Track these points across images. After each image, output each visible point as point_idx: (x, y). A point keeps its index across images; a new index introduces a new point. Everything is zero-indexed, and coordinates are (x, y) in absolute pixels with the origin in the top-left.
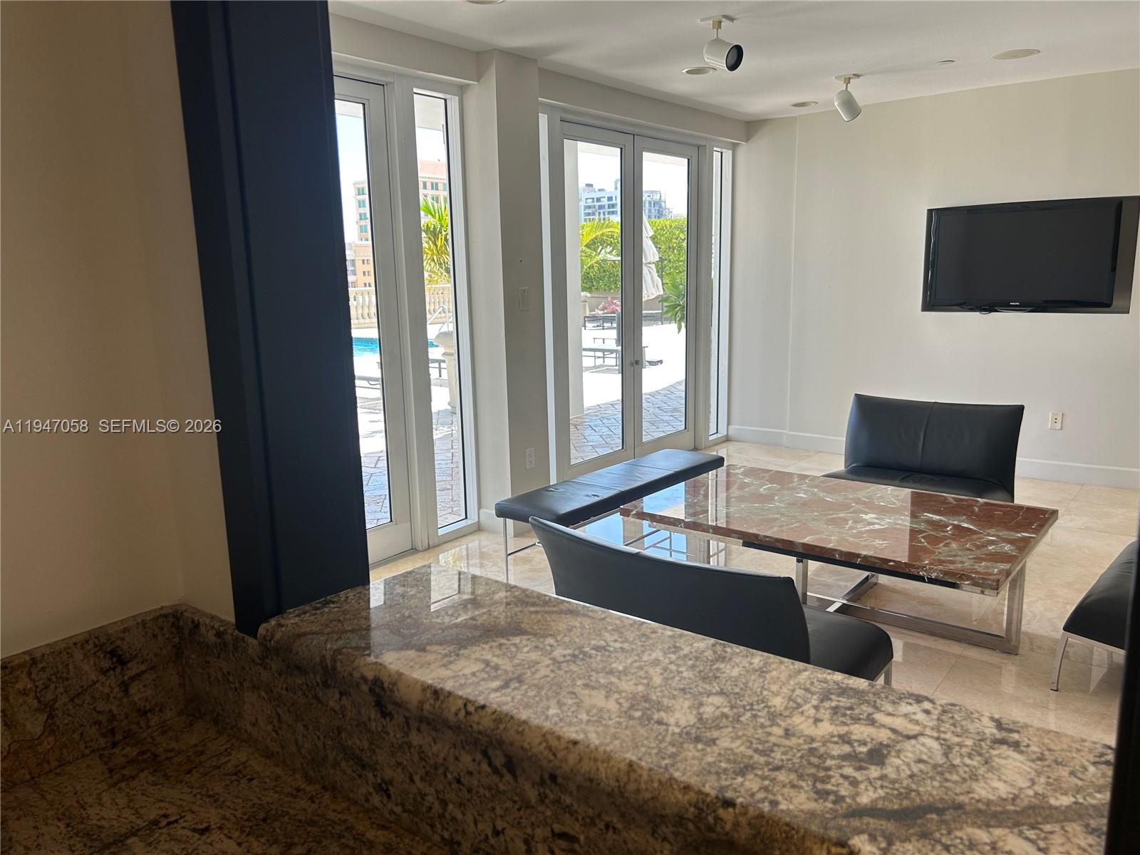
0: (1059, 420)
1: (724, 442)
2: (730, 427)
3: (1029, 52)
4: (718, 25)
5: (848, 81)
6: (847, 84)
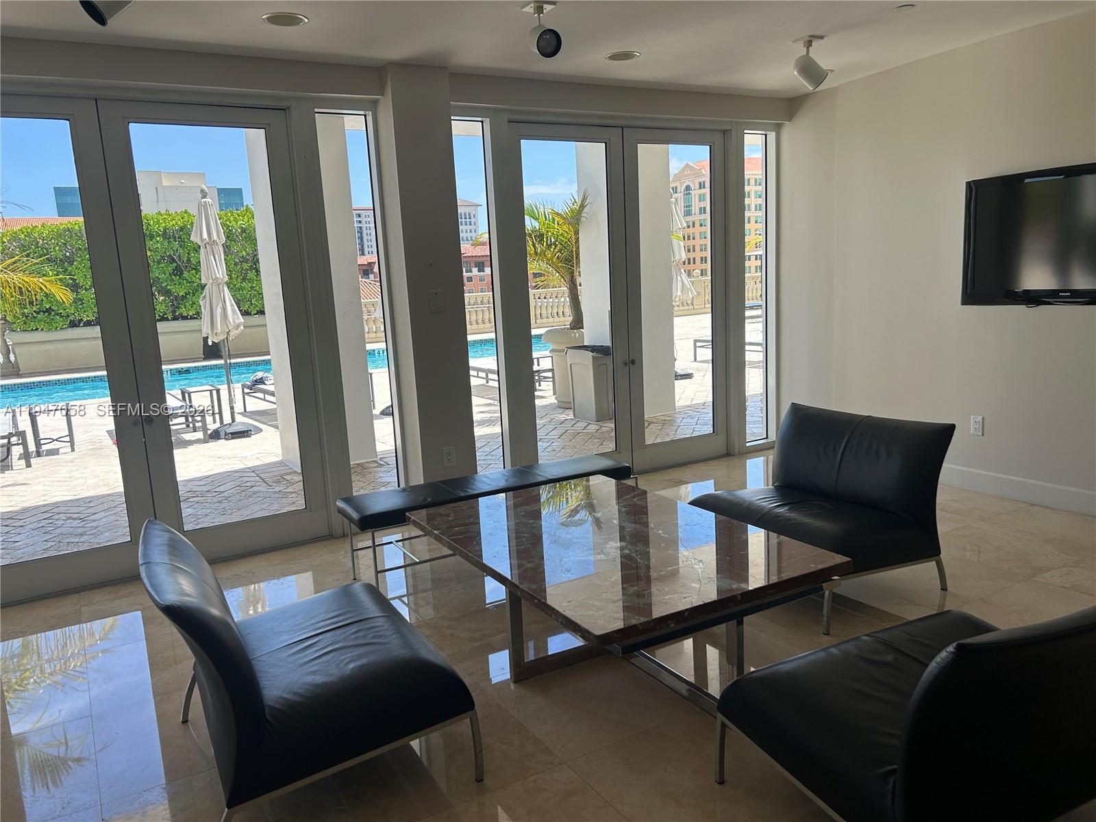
4: (540, 9)
5: (809, 44)
6: (808, 48)
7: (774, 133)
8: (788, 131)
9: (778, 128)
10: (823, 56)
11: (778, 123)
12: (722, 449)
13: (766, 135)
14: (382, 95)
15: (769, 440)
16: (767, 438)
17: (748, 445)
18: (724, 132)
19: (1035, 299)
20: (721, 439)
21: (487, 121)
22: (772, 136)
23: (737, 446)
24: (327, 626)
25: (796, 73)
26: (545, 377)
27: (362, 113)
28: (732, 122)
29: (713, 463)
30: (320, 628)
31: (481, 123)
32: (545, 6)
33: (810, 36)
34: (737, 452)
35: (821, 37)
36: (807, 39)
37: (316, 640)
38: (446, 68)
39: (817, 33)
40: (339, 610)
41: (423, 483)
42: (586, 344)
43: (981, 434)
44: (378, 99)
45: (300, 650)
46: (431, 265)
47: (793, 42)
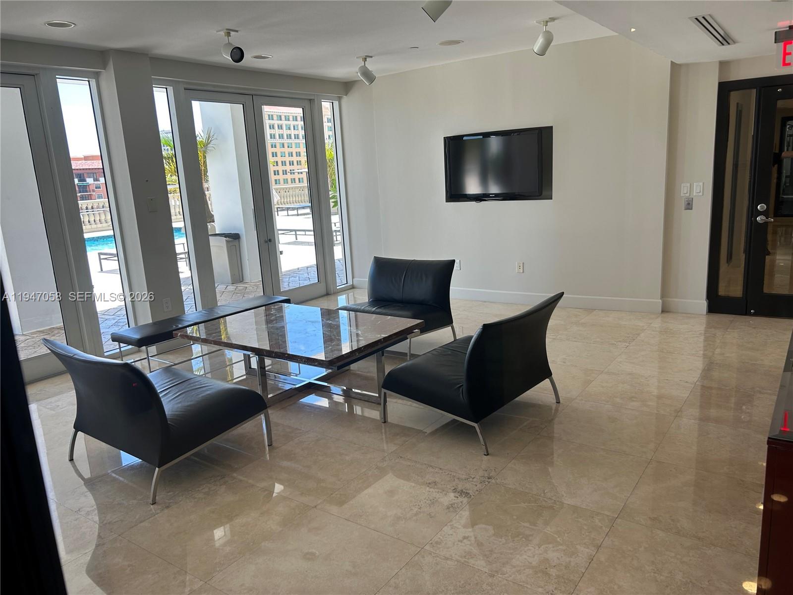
0: (521, 267)
1: (351, 289)
2: (354, 279)
3: (457, 42)
4: (228, 34)
5: (365, 60)
6: (365, 62)
7: (338, 102)
8: (345, 100)
9: (339, 99)
10: (371, 66)
11: (340, 97)
12: (323, 291)
13: (333, 103)
14: (105, 69)
15: (348, 285)
16: (347, 283)
17: (338, 288)
18: (310, 100)
19: (478, 198)
20: (323, 285)
21: (170, 89)
22: (336, 104)
23: (332, 289)
24: (169, 385)
25: (359, 74)
26: (181, 258)
27: (87, 79)
28: (314, 95)
29: (321, 299)
30: (165, 387)
31: (165, 89)
32: (231, 32)
33: (366, 56)
34: (332, 292)
35: (371, 57)
36: (365, 57)
37: (168, 391)
38: (147, 54)
39: (370, 55)
40: (169, 378)
41: (151, 322)
42: (217, 232)
43: (459, 269)
44: (100, 72)
45: (164, 395)
46: (147, 181)
47: (357, 58)
